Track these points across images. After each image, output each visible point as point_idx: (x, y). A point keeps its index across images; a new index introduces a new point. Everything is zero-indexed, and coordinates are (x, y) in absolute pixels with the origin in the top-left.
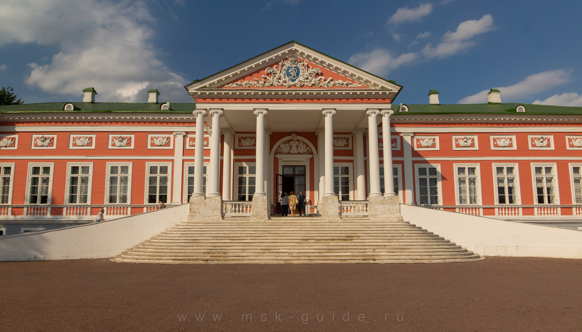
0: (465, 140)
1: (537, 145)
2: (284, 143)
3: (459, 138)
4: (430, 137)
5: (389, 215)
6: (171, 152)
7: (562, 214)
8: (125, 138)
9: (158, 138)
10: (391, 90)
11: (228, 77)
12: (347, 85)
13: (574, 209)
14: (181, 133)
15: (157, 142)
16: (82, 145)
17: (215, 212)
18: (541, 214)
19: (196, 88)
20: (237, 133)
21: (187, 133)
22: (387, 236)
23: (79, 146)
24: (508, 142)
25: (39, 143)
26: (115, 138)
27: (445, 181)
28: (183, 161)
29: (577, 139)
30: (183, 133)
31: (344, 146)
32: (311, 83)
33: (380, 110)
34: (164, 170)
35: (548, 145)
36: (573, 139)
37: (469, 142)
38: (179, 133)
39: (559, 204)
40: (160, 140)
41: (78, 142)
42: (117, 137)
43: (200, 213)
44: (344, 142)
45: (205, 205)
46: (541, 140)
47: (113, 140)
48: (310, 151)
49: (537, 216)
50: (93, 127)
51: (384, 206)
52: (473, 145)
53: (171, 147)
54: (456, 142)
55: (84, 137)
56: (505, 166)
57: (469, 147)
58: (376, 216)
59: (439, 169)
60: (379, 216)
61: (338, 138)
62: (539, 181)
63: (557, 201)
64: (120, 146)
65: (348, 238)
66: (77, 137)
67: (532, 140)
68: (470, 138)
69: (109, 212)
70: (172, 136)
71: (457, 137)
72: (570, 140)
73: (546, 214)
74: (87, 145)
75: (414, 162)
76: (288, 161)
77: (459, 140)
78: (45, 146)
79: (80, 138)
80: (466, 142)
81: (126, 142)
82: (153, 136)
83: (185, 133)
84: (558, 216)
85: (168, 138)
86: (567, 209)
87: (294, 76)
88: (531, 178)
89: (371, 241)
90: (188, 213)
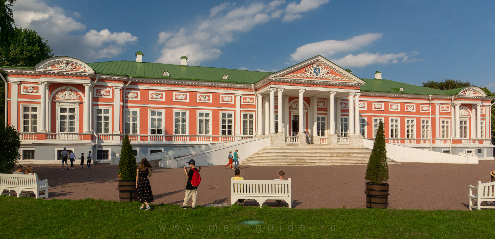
0: (378, 105)
1: (409, 109)
2: (293, 103)
3: (376, 104)
4: (363, 103)
5: (358, 144)
6: (234, 106)
7: (416, 143)
8: (207, 96)
9: (226, 97)
10: (361, 84)
12: (341, 79)
13: (421, 141)
14: (239, 94)
15: (225, 99)
16: (181, 99)
17: (283, 141)
18: (408, 143)
19: (273, 77)
21: (242, 94)
22: (364, 154)
23: (179, 100)
24: (396, 107)
25: (154, 96)
26: (201, 96)
27: (369, 126)
28: (241, 111)
29: (425, 106)
30: (240, 95)
31: (323, 106)
32: (325, 77)
34: (230, 115)
35: (413, 109)
36: (423, 106)
37: (380, 106)
38: (238, 94)
39: (415, 138)
40: (227, 98)
41: (179, 97)
42: (203, 95)
43: (275, 142)
44: (323, 104)
45: (278, 138)
46: (411, 107)
47: (199, 97)
48: (306, 108)
49: (406, 144)
50: (188, 89)
51: (356, 140)
52: (381, 108)
53: (233, 103)
54: (374, 106)
55: (182, 94)
56: (395, 119)
57: (380, 109)
58: (353, 144)
59: (366, 119)
60: (355, 144)
61: (320, 101)
62: (408, 126)
63: (415, 137)
64: (204, 101)
65: (349, 155)
66: (178, 94)
67: (407, 107)
68: (381, 104)
69: (200, 139)
70: (233, 96)
71: (375, 103)
72: (422, 107)
73: (410, 143)
74: (184, 100)
77: (375, 105)
78: (158, 99)
79: (180, 94)
80: (379, 106)
81: (208, 99)
82: (223, 95)
83: (241, 95)
84: (415, 144)
85: (232, 97)
86: (418, 141)
87: (318, 73)
88: (405, 125)
89: (358, 156)
90: (270, 142)
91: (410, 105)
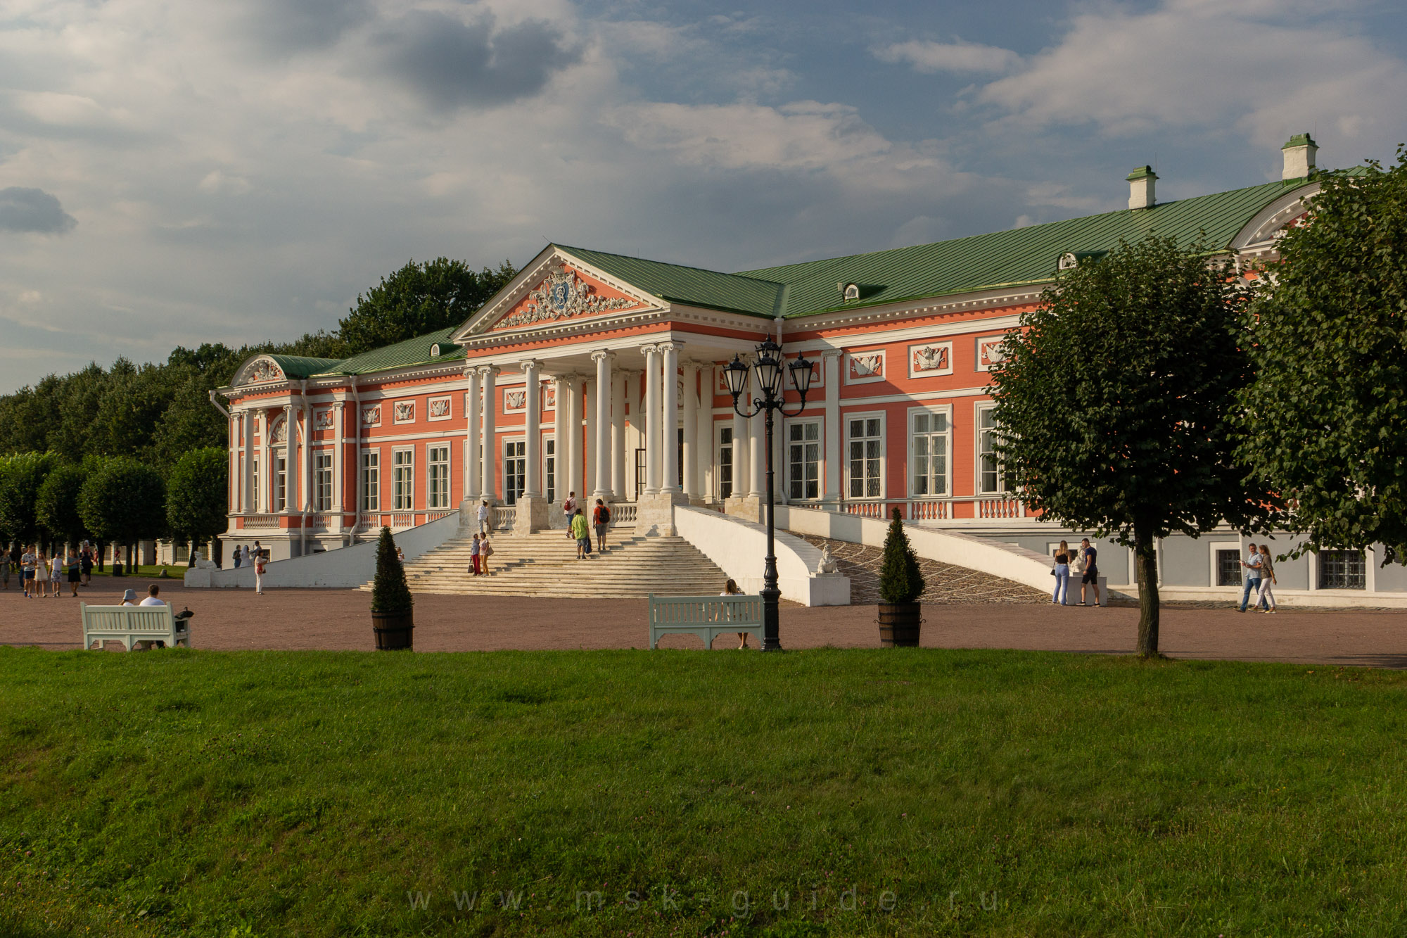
0: (929, 354)
3: (920, 352)
4: (870, 354)
9: (513, 394)
10: (662, 309)
11: (491, 316)
12: (621, 305)
16: (440, 413)
19: (459, 337)
23: (437, 416)
25: (400, 414)
32: (579, 309)
33: (657, 344)
34: (521, 448)
37: (937, 359)
41: (436, 410)
43: (468, 525)
50: (448, 385)
51: (653, 511)
54: (914, 360)
55: (441, 401)
59: (882, 419)
66: (434, 402)
68: (939, 350)
71: (917, 349)
75: (842, 410)
77: (919, 355)
78: (406, 419)
79: (437, 402)
80: (930, 357)
82: (509, 391)
87: (562, 301)
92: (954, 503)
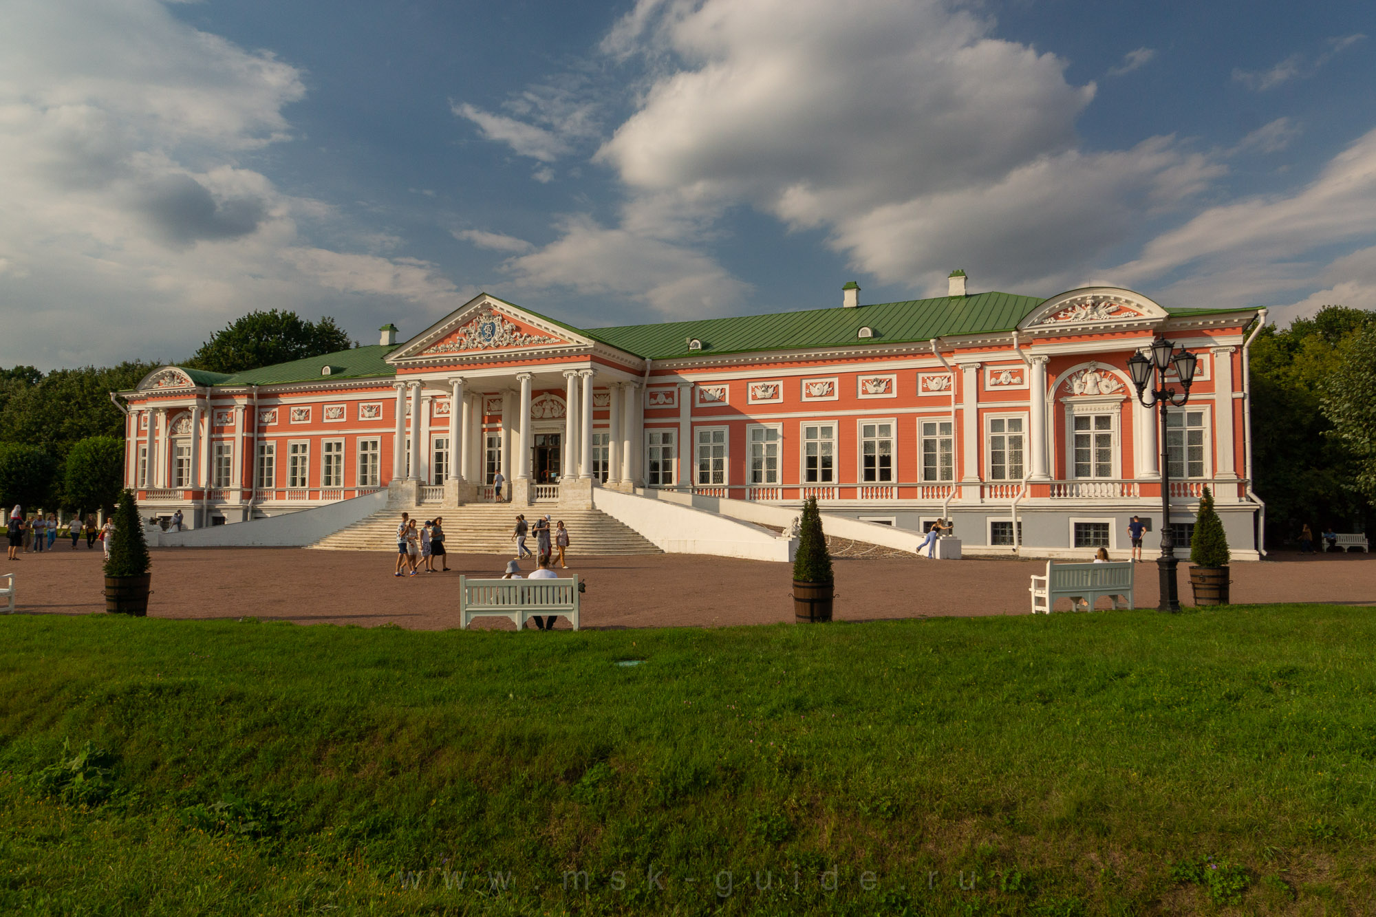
0: (766, 388)
1: (870, 391)
2: (536, 405)
3: (757, 386)
4: (716, 387)
5: (579, 502)
7: (898, 497)
8: (374, 407)
10: (586, 345)
11: (422, 344)
12: (544, 341)
13: (919, 490)
16: (335, 417)
17: (411, 498)
18: (867, 497)
19: (392, 359)
20: (485, 394)
23: (332, 418)
24: (826, 388)
25: (297, 416)
26: (365, 407)
28: (430, 432)
29: (934, 377)
30: (429, 398)
32: (506, 342)
33: (578, 370)
35: (888, 390)
36: (927, 377)
37: (769, 392)
38: (425, 398)
39: (896, 482)
41: (331, 414)
42: (367, 406)
44: (606, 400)
46: (877, 382)
47: (362, 410)
49: (859, 500)
51: (574, 491)
52: (775, 395)
54: (752, 392)
55: (336, 408)
56: (820, 425)
57: (771, 398)
59: (728, 432)
61: (599, 395)
62: (869, 446)
63: (895, 477)
64: (370, 417)
66: (329, 408)
67: (864, 384)
68: (772, 386)
71: (755, 384)
72: (924, 380)
73: (874, 497)
74: (339, 418)
75: (693, 424)
76: (540, 429)
77: (757, 388)
78: (302, 420)
79: (333, 408)
80: (766, 391)
81: (376, 412)
84: (893, 500)
86: (907, 489)
87: (489, 335)
88: (856, 442)
90: (387, 499)
91: (873, 377)
92: (783, 489)
